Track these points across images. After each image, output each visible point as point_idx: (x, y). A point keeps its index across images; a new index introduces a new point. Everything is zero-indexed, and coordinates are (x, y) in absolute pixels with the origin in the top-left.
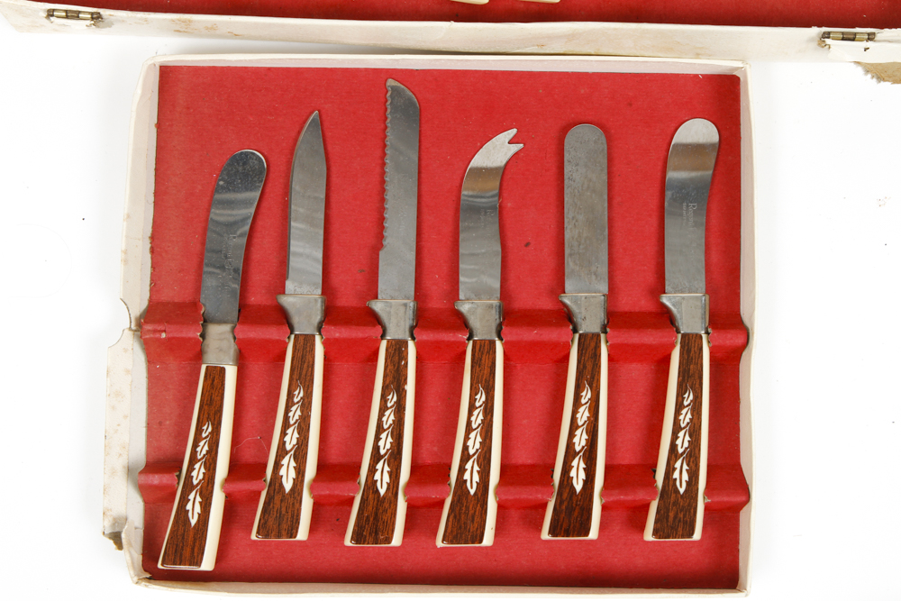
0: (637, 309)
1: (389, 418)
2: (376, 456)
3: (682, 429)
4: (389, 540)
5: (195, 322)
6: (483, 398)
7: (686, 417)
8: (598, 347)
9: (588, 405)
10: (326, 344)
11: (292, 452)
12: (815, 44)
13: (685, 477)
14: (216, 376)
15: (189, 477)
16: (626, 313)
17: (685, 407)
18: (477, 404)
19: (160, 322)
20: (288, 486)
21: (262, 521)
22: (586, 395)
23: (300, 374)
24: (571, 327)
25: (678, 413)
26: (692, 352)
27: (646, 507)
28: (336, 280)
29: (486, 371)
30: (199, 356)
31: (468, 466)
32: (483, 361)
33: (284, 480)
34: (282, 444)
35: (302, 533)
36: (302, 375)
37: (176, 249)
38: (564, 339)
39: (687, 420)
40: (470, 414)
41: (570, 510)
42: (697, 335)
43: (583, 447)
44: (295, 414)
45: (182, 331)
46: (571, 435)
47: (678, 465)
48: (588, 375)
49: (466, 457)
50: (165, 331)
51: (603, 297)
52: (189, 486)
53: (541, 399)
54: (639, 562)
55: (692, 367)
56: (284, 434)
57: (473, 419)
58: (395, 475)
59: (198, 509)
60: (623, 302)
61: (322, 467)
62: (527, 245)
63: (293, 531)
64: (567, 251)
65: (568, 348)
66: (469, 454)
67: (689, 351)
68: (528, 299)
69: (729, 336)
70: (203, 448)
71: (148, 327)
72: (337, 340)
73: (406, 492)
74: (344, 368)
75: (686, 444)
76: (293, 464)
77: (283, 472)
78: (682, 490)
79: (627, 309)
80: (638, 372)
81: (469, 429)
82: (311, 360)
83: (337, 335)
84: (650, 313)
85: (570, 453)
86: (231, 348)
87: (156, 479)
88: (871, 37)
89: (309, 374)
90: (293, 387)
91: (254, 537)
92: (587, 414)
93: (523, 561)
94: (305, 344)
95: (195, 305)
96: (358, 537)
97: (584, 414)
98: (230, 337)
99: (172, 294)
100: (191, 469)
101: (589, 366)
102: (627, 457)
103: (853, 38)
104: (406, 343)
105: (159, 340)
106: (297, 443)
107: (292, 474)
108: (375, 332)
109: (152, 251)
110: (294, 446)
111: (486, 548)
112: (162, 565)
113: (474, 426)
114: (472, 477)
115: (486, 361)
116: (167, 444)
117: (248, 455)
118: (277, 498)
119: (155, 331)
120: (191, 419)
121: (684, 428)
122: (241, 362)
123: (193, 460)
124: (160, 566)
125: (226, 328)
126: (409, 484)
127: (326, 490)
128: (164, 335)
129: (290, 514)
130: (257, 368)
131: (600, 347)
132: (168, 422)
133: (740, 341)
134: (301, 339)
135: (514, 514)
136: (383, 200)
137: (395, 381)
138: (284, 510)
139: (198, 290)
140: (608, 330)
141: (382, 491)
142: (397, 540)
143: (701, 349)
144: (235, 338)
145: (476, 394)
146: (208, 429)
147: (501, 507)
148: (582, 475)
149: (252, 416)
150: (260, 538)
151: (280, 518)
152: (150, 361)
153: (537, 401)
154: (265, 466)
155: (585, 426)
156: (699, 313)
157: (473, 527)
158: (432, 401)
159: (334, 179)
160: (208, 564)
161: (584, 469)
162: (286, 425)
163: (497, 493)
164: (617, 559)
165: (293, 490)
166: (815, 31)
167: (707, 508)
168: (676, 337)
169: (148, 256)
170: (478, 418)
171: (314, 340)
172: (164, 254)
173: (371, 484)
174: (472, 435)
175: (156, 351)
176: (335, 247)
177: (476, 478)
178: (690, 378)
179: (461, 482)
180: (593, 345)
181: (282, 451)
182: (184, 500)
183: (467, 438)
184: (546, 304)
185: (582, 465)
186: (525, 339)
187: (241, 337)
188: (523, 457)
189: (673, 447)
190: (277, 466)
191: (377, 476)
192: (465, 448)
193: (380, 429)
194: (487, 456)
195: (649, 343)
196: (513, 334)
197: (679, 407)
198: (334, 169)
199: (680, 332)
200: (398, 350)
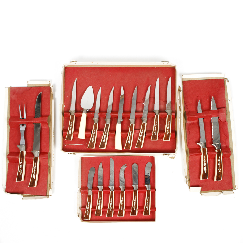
0: (142, 186)
1: (111, 201)
2: (110, 206)
3: (147, 202)
4: (111, 216)
5: (87, 190)
8: (137, 192)
10: (103, 192)
12: (162, 155)
13: (148, 208)
14: (90, 196)
15: (87, 209)
16: (140, 187)
19: (83, 189)
20: (99, 209)
21: (96, 214)
22: (135, 198)
24: (133, 189)
25: (147, 200)
27: (143, 211)
28: (104, 183)
29: (123, 195)
30: (88, 193)
31: (121, 207)
34: (98, 204)
35: (101, 215)
36: (100, 196)
37: (84, 180)
38: (132, 191)
40: (121, 200)
41: (134, 212)
42: (149, 190)
44: (100, 201)
45: (85, 191)
46: (134, 203)
47: (147, 206)
48: (136, 195)
49: (121, 206)
51: (138, 185)
52: (87, 210)
53: (130, 198)
54: (143, 218)
56: (98, 203)
58: (112, 208)
59: (88, 212)
61: (103, 207)
62: (128, 179)
63: (100, 215)
68: (128, 185)
70: (89, 205)
71: (81, 190)
72: (104, 191)
73: (113, 210)
74: (106, 195)
75: (148, 204)
76: (100, 207)
77: (98, 208)
78: (147, 209)
80: (142, 194)
81: (121, 202)
82: (101, 194)
85: (134, 205)
86: (91, 193)
87: (83, 209)
88: (169, 154)
91: (95, 216)
93: (128, 218)
94: (101, 192)
95: (87, 187)
96: (108, 216)
97: (135, 200)
99: (84, 185)
100: (87, 208)
101: (136, 194)
102: (141, 205)
103: (167, 154)
104: (113, 192)
106: (100, 204)
107: (100, 208)
108: (109, 190)
109: (81, 180)
111: (123, 217)
115: (123, 194)
116: (84, 204)
117: (94, 205)
118: (98, 211)
120: (87, 201)
122: (93, 194)
123: (87, 206)
124: (84, 219)
125: (91, 190)
126: (114, 209)
127: (104, 210)
128: (83, 191)
129: (99, 213)
130: (95, 195)
132: (84, 201)
133: (154, 190)
135: (127, 212)
136: (110, 173)
137: (112, 196)
139: (87, 185)
140: (138, 189)
141: (111, 210)
142: (113, 216)
143: (149, 192)
146: (89, 203)
147: (125, 212)
148: (135, 208)
149: (94, 200)
152: (82, 194)
153: (129, 199)
154: (96, 207)
157: (122, 214)
158: (117, 198)
159: (104, 171)
160: (90, 219)
162: (99, 202)
163: (125, 210)
164: (140, 217)
165: (100, 210)
166: (162, 153)
167: (151, 211)
168: (147, 190)
169: (81, 181)
170: (122, 201)
173: (109, 209)
175: (82, 193)
176: (104, 179)
177: (122, 208)
178: (148, 195)
179: (120, 209)
181: (98, 205)
182: (86, 211)
184: (130, 186)
186: (128, 191)
187: (93, 191)
188: (128, 205)
189: (146, 204)
190: (98, 207)
191: (110, 208)
192: (121, 205)
193: (110, 202)
194: (123, 205)
195: (143, 191)
196: (126, 190)
197: (147, 199)
198: (104, 169)
200: (112, 193)
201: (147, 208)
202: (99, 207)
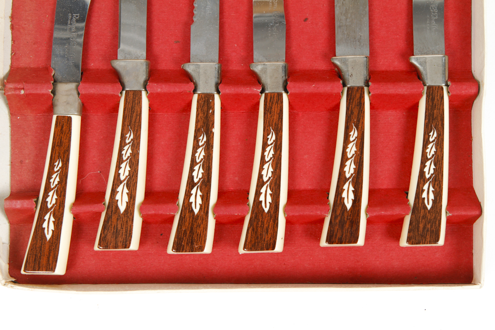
0: (392, 69)
1: (201, 154)
2: (191, 184)
3: (428, 160)
4: (202, 248)
5: (47, 81)
6: (274, 138)
7: (431, 150)
8: (362, 97)
9: (355, 142)
10: (150, 97)
11: (125, 182)
13: (432, 196)
14: (65, 124)
15: (44, 202)
16: (383, 72)
17: (430, 143)
18: (269, 142)
19: (19, 82)
20: (122, 208)
21: (103, 235)
22: (354, 134)
23: (131, 121)
24: (341, 82)
25: (425, 146)
26: (436, 100)
27: (401, 221)
28: (158, 49)
29: (276, 117)
30: (50, 109)
31: (263, 190)
32: (273, 110)
33: (119, 203)
34: (117, 175)
35: (134, 245)
36: (132, 122)
37: (31, 26)
38: (336, 91)
39: (433, 153)
40: (264, 150)
41: (342, 224)
42: (439, 87)
43: (352, 174)
44: (127, 152)
45: (37, 89)
46: (343, 165)
47: (426, 187)
48: (355, 119)
49: (260, 183)
50: (23, 89)
51: (366, 59)
52: (44, 210)
53: (318, 139)
54: (396, 264)
55: (435, 111)
56: (118, 167)
57: (266, 154)
58: (206, 198)
59: (52, 227)
60: (381, 63)
61: (148, 194)
62: (306, 20)
63: (127, 244)
64: (337, 24)
65: (339, 98)
66: (263, 181)
67: (433, 99)
68: (308, 61)
69: (464, 87)
70: (55, 180)
71: (11, 86)
72: (158, 94)
73: (214, 212)
74: (165, 117)
75: (432, 171)
76: (126, 191)
77: (118, 197)
78: (429, 207)
79: (383, 69)
80: (393, 118)
81: (263, 162)
82: (139, 110)
83: (159, 90)
84: (402, 72)
85: (342, 179)
86: (76, 102)
87: (18, 204)
89: (138, 121)
90: (125, 132)
91: (96, 248)
92: (354, 149)
93: (305, 262)
94: (134, 100)
95: (47, 69)
96: (178, 247)
97: (352, 150)
98: (75, 93)
99: (29, 61)
100: (46, 195)
101: (356, 112)
102: (386, 184)
104: (213, 96)
105: (19, 96)
106: (129, 175)
107: (126, 198)
108: (188, 87)
109: (12, 27)
110: (127, 177)
111: (278, 254)
112: (24, 271)
113: (267, 159)
114: (266, 199)
115: (275, 109)
116: (27, 178)
117: (91, 186)
118: (114, 218)
119: (16, 89)
120: (45, 158)
121: (430, 159)
122: (84, 112)
123: (48, 189)
124: (23, 272)
125: (73, 86)
126: (217, 205)
127: (151, 211)
128: (22, 92)
129: (124, 229)
130: (96, 118)
131: (363, 97)
132: (27, 161)
133: (473, 91)
134: (131, 94)
135: (299, 228)
137: (205, 126)
138: (119, 226)
139: (49, 58)
140: (370, 83)
141: (196, 211)
142: (208, 249)
143: (442, 98)
144: (79, 94)
145: (268, 135)
146: (58, 165)
147: (288, 222)
148: (352, 196)
149: (93, 155)
150: (101, 249)
151: (116, 233)
152: (12, 114)
153: (314, 142)
154: (104, 194)
155: (353, 158)
156: (441, 69)
157: (267, 237)
158: (234, 142)
160: (60, 269)
161: (353, 191)
162: (120, 161)
163: (285, 211)
164: (378, 262)
165: (126, 211)
168: (423, 88)
169: (9, 32)
170: (270, 153)
171: (141, 95)
172: (22, 30)
173: (188, 205)
174: (266, 166)
175: (16, 107)
176: (156, 24)
177: (269, 199)
178: (433, 120)
179: (257, 203)
180: (358, 95)
181: (117, 181)
182: (41, 220)
183: (261, 169)
184: (321, 65)
185: (351, 188)
186: (306, 91)
187: (84, 93)
188: (305, 184)
189: (422, 173)
190: (114, 192)
191: (192, 199)
192: (260, 176)
193: (193, 163)
194: (278, 182)
195: (402, 93)
196: (296, 87)
197: (426, 143)
199: (425, 85)
200: (206, 102)
201: (429, 196)
202: (122, 190)
